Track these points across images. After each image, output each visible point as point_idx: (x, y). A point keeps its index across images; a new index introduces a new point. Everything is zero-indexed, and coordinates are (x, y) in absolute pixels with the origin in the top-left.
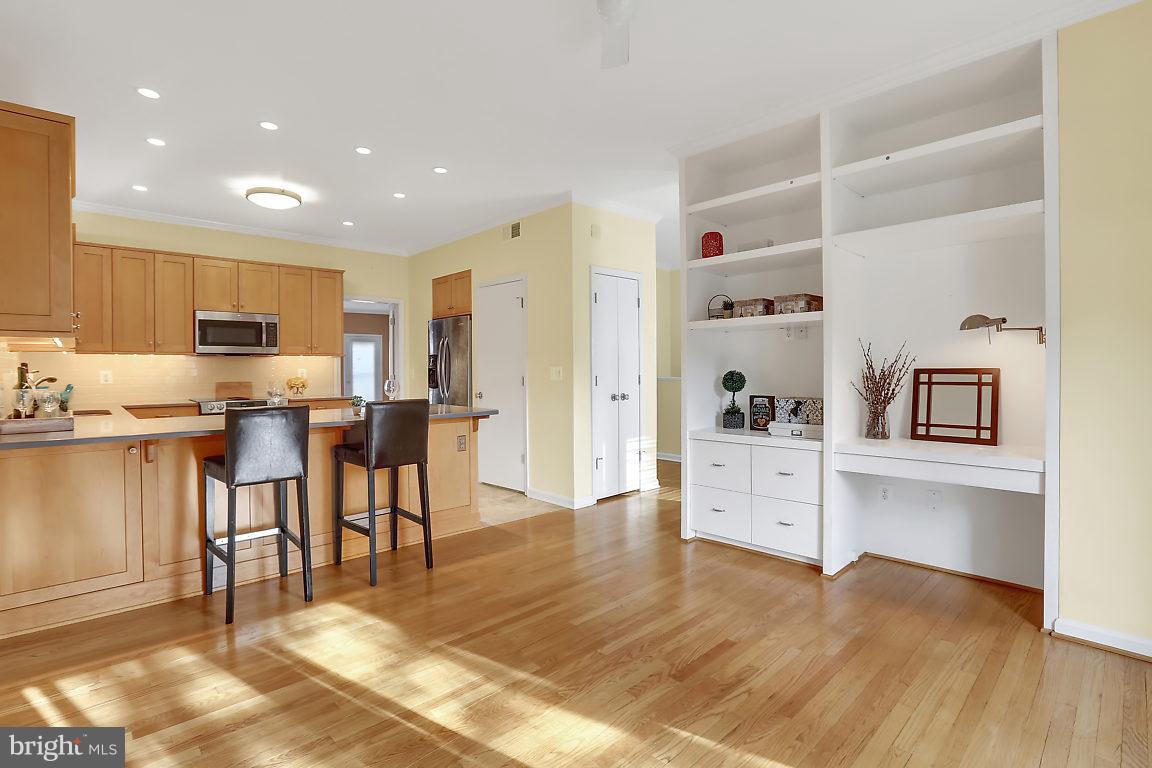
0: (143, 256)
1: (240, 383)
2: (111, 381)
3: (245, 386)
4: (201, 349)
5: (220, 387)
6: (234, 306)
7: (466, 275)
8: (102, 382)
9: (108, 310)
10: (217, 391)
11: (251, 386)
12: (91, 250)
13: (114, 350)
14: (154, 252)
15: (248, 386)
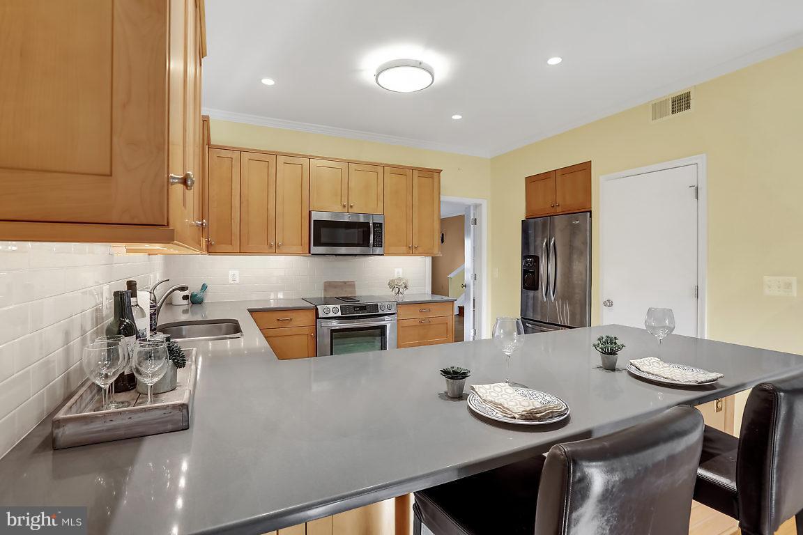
0: (267, 158)
1: (345, 283)
2: (237, 281)
3: (350, 285)
4: (315, 250)
5: (329, 286)
6: (344, 206)
7: (585, 168)
8: (231, 281)
9: (236, 215)
10: (325, 290)
11: (354, 285)
12: (223, 153)
13: (241, 252)
14: (276, 154)
15: (351, 285)
